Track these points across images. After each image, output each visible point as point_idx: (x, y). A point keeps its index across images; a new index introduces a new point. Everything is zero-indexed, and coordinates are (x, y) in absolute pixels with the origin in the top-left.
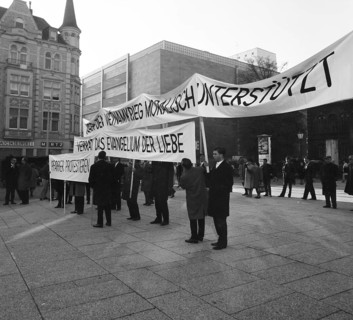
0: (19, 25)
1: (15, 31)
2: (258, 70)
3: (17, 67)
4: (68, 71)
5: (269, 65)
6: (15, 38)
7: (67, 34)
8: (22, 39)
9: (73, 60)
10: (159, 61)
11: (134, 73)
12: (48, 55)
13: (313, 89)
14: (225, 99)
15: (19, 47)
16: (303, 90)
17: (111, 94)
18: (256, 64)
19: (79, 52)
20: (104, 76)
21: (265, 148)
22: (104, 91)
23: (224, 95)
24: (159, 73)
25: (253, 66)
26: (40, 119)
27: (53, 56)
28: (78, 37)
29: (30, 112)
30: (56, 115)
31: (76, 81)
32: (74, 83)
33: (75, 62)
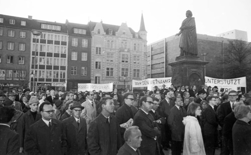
0: (124, 33)
1: (123, 36)
3: (123, 51)
4: (143, 51)
6: (123, 39)
7: (142, 34)
8: (126, 39)
12: (135, 44)
15: (124, 42)
17: (156, 57)
20: (152, 48)
22: (152, 56)
26: (132, 72)
27: (137, 45)
29: (129, 70)
30: (138, 70)
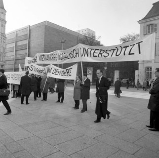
2: (88, 39)
5: (93, 37)
9: (2, 26)
10: (44, 30)
11: (32, 34)
13: (134, 54)
14: (95, 54)
16: (130, 54)
17: (20, 43)
18: (87, 36)
19: (6, 22)
20: (17, 35)
21: (90, 72)
22: (16, 42)
23: (94, 52)
24: (44, 36)
25: (86, 37)
28: (5, 14)
31: (4, 36)
32: (3, 37)
33: (3, 26)
